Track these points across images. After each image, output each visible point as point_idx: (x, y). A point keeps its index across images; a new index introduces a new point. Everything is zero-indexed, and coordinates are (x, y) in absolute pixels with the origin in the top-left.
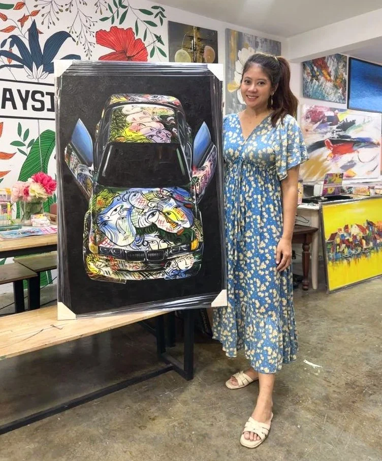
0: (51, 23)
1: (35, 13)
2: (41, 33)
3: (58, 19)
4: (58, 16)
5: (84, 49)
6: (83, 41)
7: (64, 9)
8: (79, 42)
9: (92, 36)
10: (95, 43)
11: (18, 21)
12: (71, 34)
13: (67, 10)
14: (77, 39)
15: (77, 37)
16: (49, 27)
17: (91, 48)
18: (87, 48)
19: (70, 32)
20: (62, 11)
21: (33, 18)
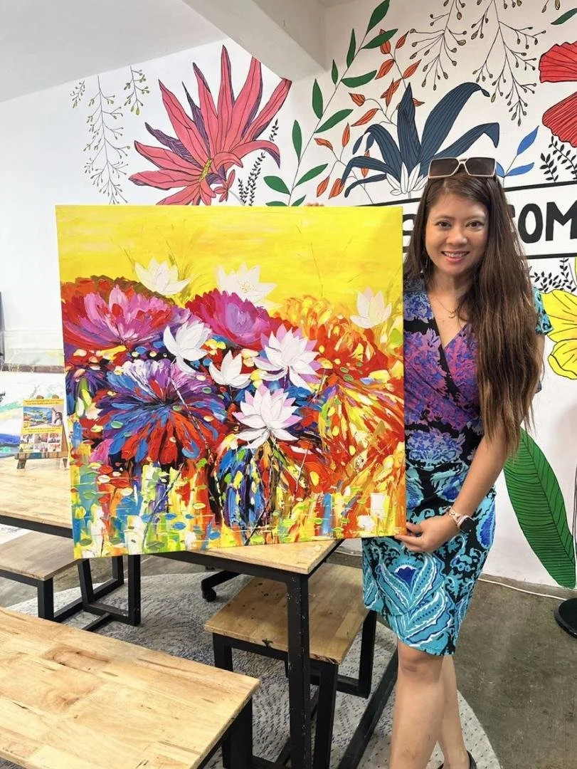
0: (439, 77)
1: (410, 71)
2: (420, 103)
3: (454, 63)
4: (454, 56)
5: (509, 104)
7: (468, 37)
8: (498, 94)
9: (529, 68)
10: (538, 82)
11: (382, 97)
13: (474, 36)
15: (494, 84)
16: (435, 86)
17: (524, 97)
18: (515, 100)
19: (478, 80)
20: (461, 43)
21: (407, 81)
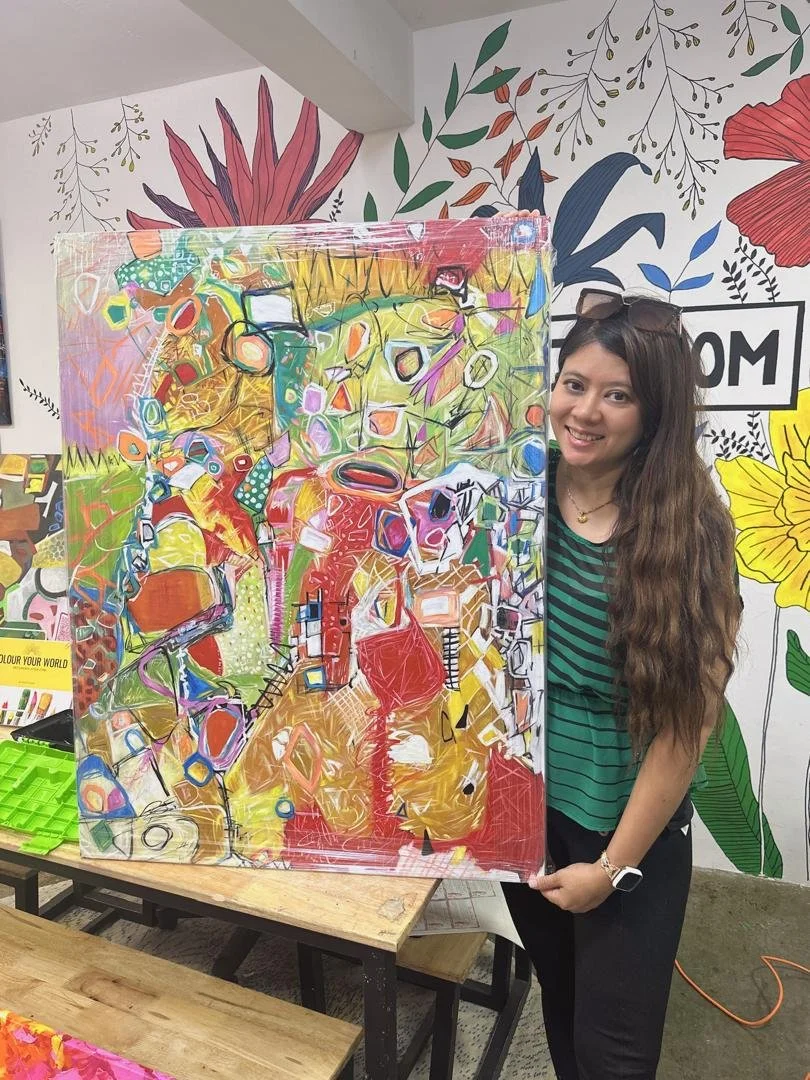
0: (579, 142)
1: (538, 130)
2: (552, 179)
3: (602, 123)
4: (601, 113)
5: (680, 186)
6: (675, 164)
7: (621, 86)
8: (663, 172)
9: (709, 136)
10: (721, 157)
11: (496, 166)
12: (639, 155)
13: (630, 86)
14: (654, 166)
15: (658, 157)
16: (573, 155)
17: (704, 178)
18: (688, 182)
19: (635, 150)
20: (612, 94)
21: (533, 144)
